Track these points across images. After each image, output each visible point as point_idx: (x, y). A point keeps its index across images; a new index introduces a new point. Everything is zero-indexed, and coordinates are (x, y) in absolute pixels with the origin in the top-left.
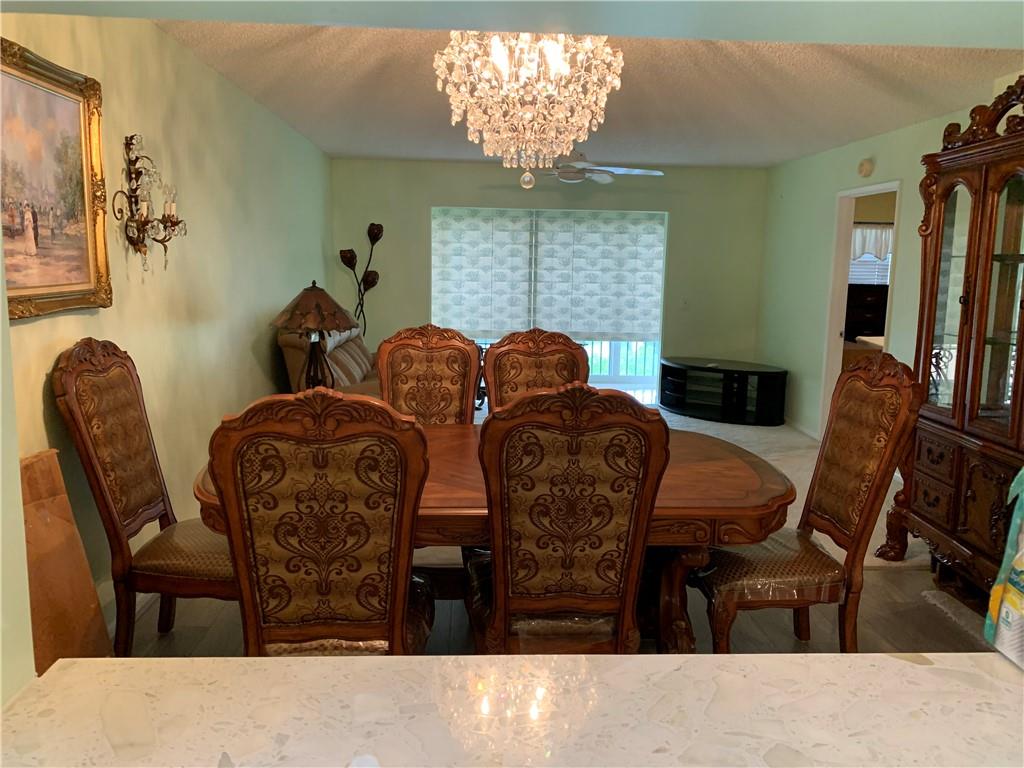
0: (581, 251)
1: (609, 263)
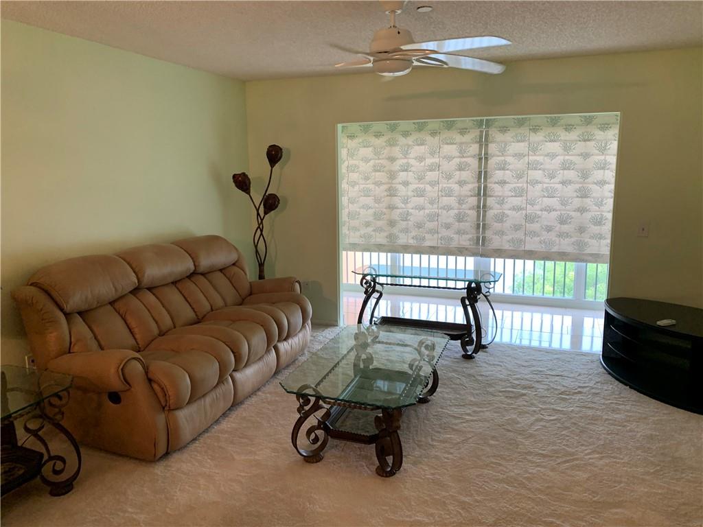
0: (538, 162)
1: (571, 174)
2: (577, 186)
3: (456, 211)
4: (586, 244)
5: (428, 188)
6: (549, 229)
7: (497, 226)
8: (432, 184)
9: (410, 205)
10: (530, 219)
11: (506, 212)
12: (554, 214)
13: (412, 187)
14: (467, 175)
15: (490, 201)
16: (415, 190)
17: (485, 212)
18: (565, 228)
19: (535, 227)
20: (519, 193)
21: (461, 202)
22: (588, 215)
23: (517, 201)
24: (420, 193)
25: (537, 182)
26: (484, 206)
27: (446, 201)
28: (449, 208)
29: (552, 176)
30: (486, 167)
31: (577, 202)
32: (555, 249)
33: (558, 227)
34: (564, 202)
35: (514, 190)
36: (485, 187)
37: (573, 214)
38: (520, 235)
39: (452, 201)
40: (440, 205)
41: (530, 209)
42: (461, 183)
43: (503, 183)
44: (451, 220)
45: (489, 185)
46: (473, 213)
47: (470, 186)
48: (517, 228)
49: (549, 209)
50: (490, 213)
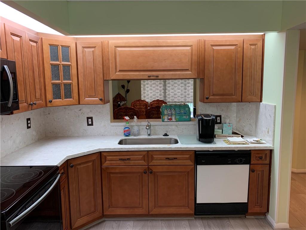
2: (184, 87)
3: (159, 93)
4: (186, 99)
5: (153, 88)
6: (179, 97)
7: (168, 96)
8: (154, 87)
9: (149, 92)
10: (175, 94)
11: (170, 93)
12: (180, 93)
13: (149, 88)
14: (161, 85)
15: (167, 91)
16: (150, 89)
17: (166, 93)
18: (182, 96)
19: (176, 96)
20: (173, 89)
21: (160, 91)
22: (186, 93)
23: (172, 91)
24: (151, 90)
25: (176, 87)
26: (166, 92)
27: (157, 91)
28: (158, 93)
29: (179, 85)
30: (165, 83)
31: (184, 91)
32: (180, 101)
33: (181, 96)
34: (182, 91)
35: (171, 88)
36: (165, 88)
37: (183, 93)
38: (173, 98)
39: (158, 91)
40: (156, 92)
41: (175, 93)
42: (160, 87)
43: (169, 87)
44: (158, 95)
45: (166, 87)
46: (163, 94)
47: (162, 88)
48: (172, 97)
49: (179, 92)
50: (167, 94)
